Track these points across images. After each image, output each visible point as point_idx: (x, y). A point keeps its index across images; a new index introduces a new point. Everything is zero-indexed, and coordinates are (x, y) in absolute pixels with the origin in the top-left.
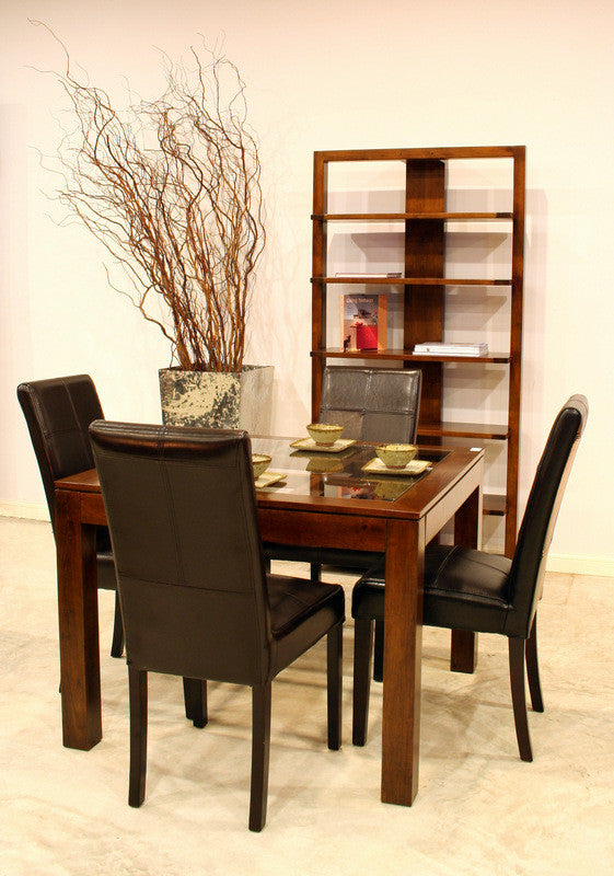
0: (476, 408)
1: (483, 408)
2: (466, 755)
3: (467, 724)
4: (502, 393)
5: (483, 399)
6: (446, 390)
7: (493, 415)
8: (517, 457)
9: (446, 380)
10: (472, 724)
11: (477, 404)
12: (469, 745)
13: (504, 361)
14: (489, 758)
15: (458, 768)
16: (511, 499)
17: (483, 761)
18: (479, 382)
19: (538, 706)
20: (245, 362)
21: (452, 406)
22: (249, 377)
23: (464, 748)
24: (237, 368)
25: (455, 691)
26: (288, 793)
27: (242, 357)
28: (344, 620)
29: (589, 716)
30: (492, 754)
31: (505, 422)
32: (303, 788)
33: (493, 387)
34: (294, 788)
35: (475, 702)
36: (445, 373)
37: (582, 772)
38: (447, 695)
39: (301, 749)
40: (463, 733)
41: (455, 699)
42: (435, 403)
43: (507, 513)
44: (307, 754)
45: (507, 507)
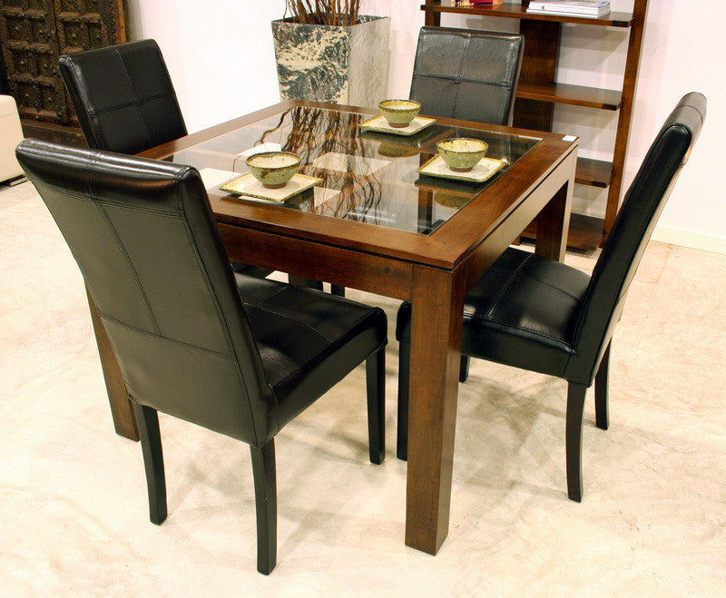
0: (593, 70)
1: (599, 71)
2: (512, 484)
3: (523, 440)
4: (620, 56)
5: (601, 60)
6: (563, 50)
7: (609, 79)
8: (628, 127)
9: (563, 39)
10: (529, 439)
11: (594, 66)
12: (518, 469)
13: (624, 24)
14: (536, 491)
15: (498, 502)
16: (616, 169)
17: (528, 495)
18: (599, 42)
19: (602, 421)
20: (362, 12)
21: (569, 67)
22: (360, 31)
23: (511, 474)
24: (352, 19)
25: (521, 391)
26: (311, 521)
27: (358, 8)
28: (386, 342)
29: (655, 442)
30: (541, 485)
31: (619, 87)
32: (330, 515)
33: (612, 49)
34: (321, 514)
35: (540, 407)
36: (564, 31)
37: (632, 524)
38: (512, 395)
39: (343, 458)
40: (516, 451)
41: (517, 401)
42: (550, 63)
43: (611, 183)
44: (348, 465)
45: (612, 178)
